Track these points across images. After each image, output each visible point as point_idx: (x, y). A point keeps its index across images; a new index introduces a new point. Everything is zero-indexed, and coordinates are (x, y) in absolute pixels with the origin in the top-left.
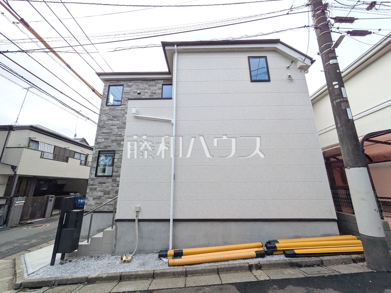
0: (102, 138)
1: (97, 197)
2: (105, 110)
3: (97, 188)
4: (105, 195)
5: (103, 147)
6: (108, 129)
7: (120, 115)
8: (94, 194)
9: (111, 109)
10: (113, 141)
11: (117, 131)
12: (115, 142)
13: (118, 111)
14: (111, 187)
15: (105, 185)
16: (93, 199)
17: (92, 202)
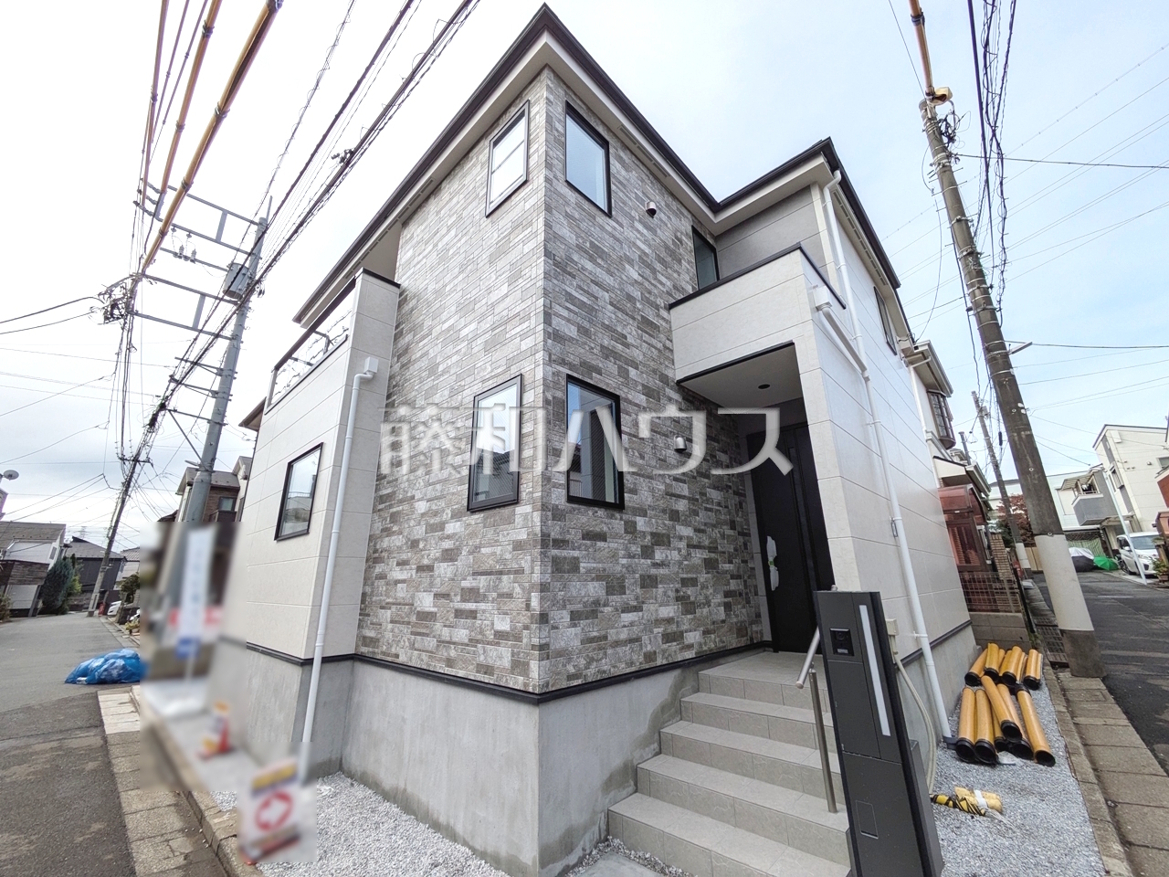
1: (585, 604)
2: (565, 200)
3: (576, 559)
5: (577, 361)
6: (584, 291)
7: (613, 255)
12: (612, 360)
13: (606, 236)
14: (624, 557)
15: (606, 544)
16: (571, 619)
17: (569, 637)
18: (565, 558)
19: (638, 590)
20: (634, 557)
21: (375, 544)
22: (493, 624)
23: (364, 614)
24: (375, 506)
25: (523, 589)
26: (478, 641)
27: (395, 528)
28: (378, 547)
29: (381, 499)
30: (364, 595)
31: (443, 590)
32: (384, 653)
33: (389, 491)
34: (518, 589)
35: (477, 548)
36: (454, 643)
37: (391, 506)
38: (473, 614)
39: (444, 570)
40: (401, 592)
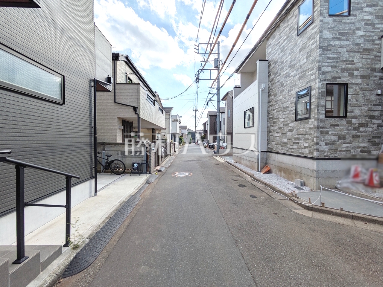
0: (328, 66)
1: (330, 141)
2: (328, 23)
3: (328, 131)
4: (339, 140)
5: (330, 78)
6: (335, 53)
7: (350, 31)
8: (327, 139)
9: (336, 21)
10: (343, 70)
11: (348, 56)
12: (346, 72)
13: (347, 25)
14: (346, 130)
15: (339, 127)
16: (326, 144)
17: (325, 148)
18: (324, 131)
19: (351, 139)
20: (350, 130)
21: (269, 129)
22: (303, 145)
23: (268, 143)
24: (268, 120)
25: (312, 138)
26: (300, 148)
27: (274, 125)
28: (270, 129)
29: (270, 118)
30: (267, 139)
31: (290, 138)
32: (275, 151)
33: (272, 116)
34: (310, 138)
35: (298, 129)
36: (293, 149)
37: (273, 120)
38: (298, 143)
39: (289, 134)
40: (278, 139)
